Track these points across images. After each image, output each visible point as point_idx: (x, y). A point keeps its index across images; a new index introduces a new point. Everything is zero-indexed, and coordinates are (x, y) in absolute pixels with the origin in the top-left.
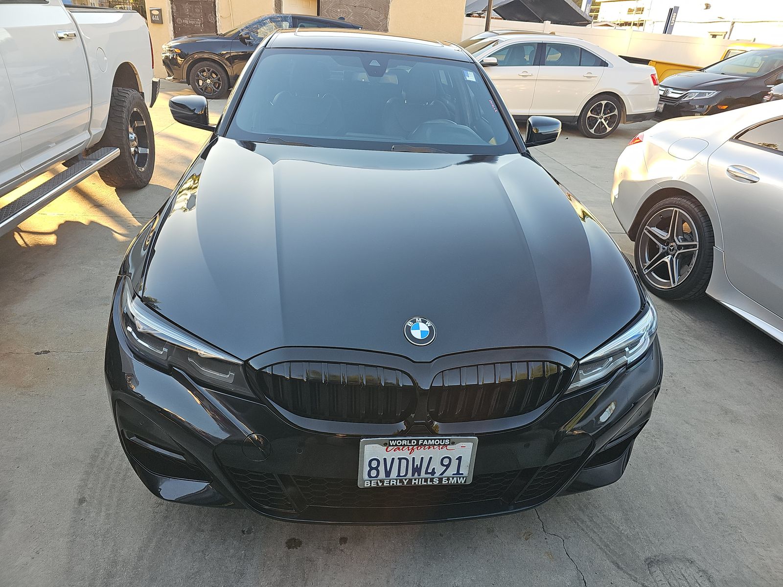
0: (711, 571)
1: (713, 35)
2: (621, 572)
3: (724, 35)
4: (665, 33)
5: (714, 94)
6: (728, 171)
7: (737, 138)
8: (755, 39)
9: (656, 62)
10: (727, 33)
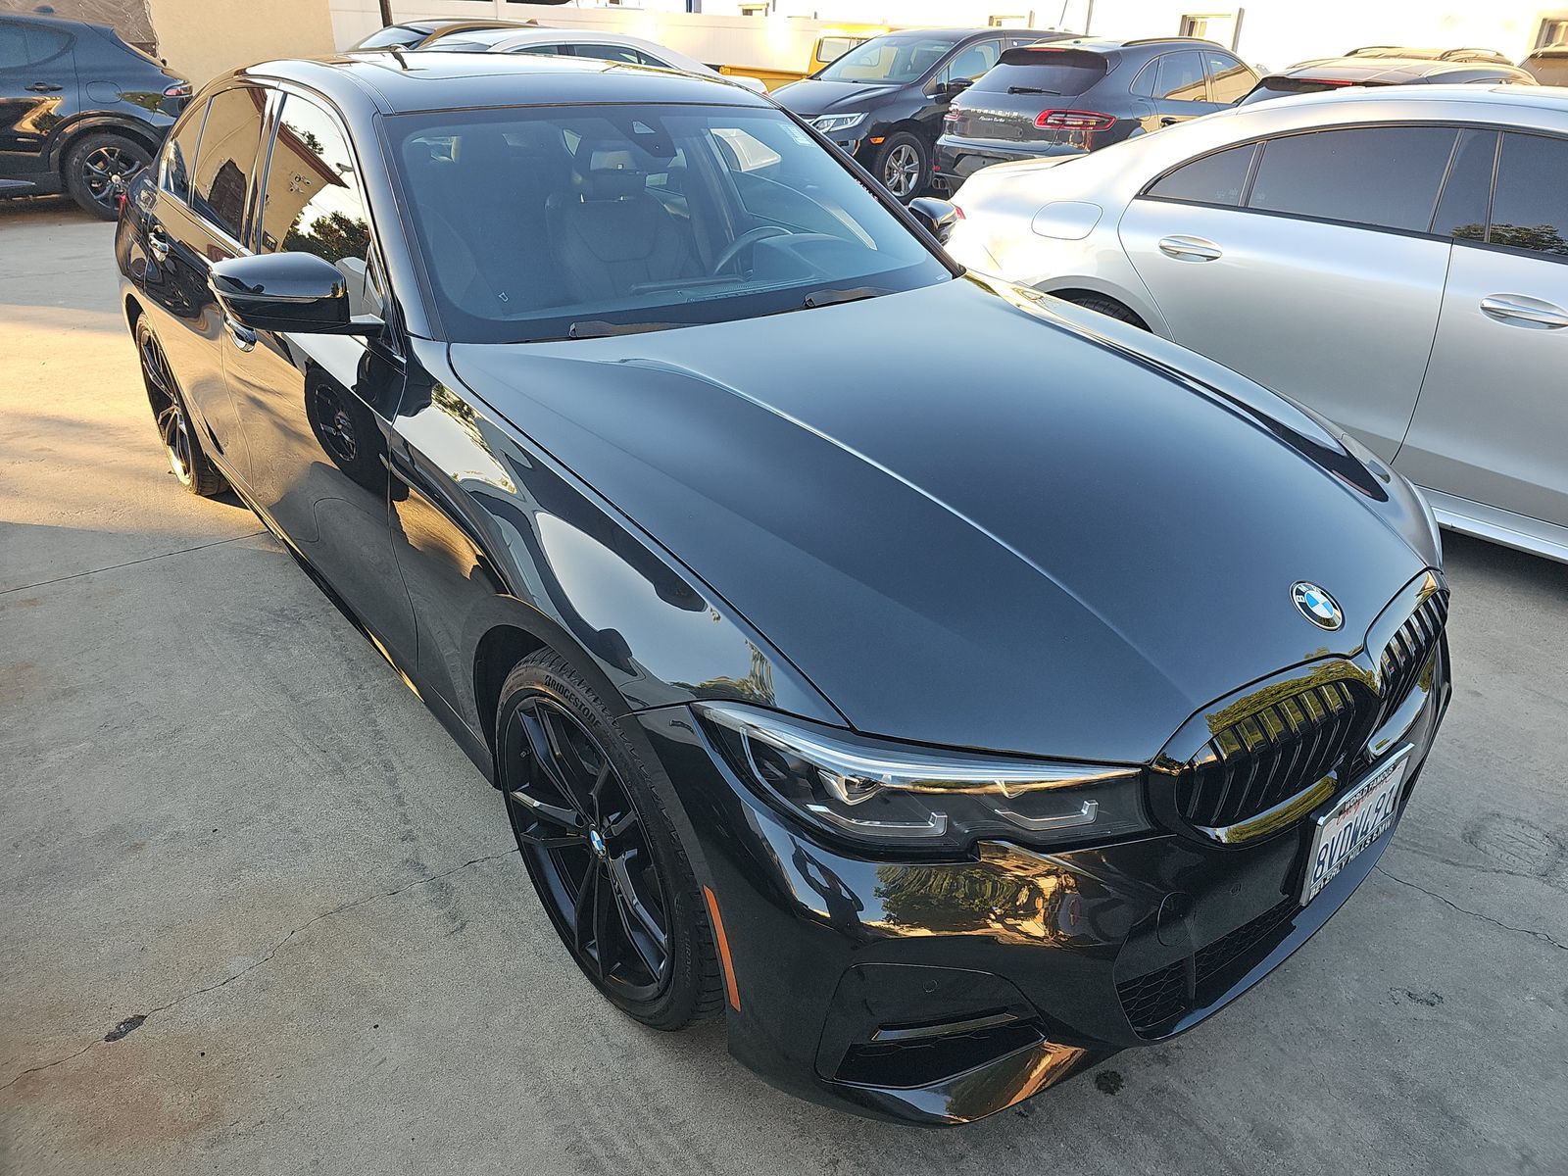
0: (1523, 815)
1: (747, 10)
2: (1462, 868)
3: (764, 10)
4: (690, 11)
5: (860, 119)
6: (1161, 247)
7: (1146, 192)
8: (816, 14)
9: (731, 68)
10: (768, 5)
